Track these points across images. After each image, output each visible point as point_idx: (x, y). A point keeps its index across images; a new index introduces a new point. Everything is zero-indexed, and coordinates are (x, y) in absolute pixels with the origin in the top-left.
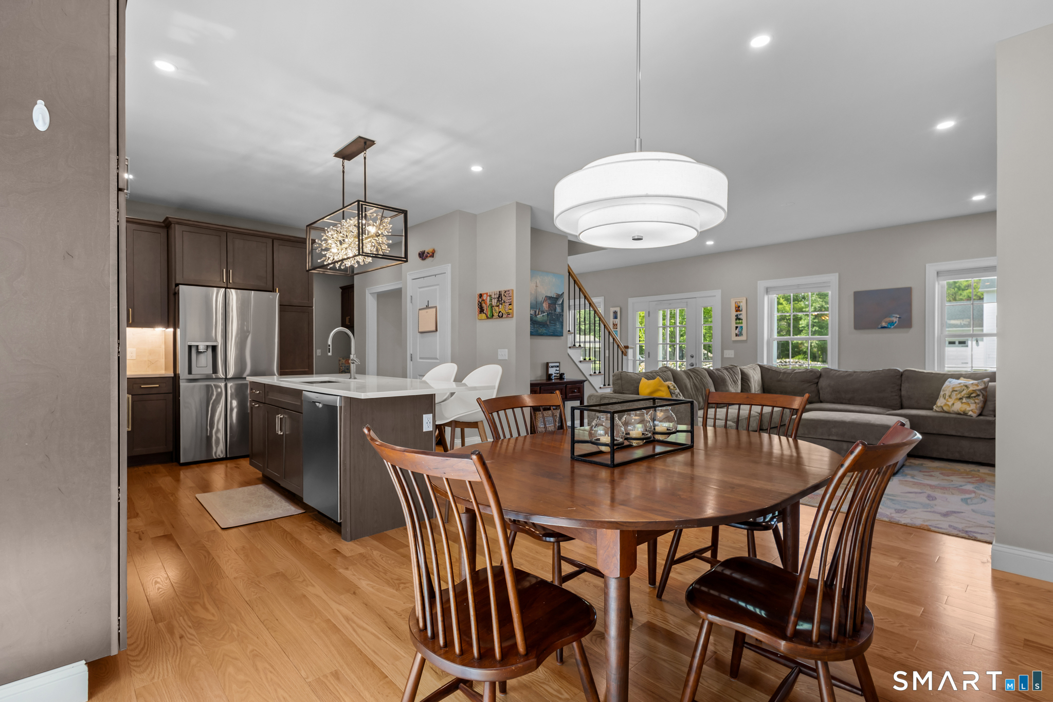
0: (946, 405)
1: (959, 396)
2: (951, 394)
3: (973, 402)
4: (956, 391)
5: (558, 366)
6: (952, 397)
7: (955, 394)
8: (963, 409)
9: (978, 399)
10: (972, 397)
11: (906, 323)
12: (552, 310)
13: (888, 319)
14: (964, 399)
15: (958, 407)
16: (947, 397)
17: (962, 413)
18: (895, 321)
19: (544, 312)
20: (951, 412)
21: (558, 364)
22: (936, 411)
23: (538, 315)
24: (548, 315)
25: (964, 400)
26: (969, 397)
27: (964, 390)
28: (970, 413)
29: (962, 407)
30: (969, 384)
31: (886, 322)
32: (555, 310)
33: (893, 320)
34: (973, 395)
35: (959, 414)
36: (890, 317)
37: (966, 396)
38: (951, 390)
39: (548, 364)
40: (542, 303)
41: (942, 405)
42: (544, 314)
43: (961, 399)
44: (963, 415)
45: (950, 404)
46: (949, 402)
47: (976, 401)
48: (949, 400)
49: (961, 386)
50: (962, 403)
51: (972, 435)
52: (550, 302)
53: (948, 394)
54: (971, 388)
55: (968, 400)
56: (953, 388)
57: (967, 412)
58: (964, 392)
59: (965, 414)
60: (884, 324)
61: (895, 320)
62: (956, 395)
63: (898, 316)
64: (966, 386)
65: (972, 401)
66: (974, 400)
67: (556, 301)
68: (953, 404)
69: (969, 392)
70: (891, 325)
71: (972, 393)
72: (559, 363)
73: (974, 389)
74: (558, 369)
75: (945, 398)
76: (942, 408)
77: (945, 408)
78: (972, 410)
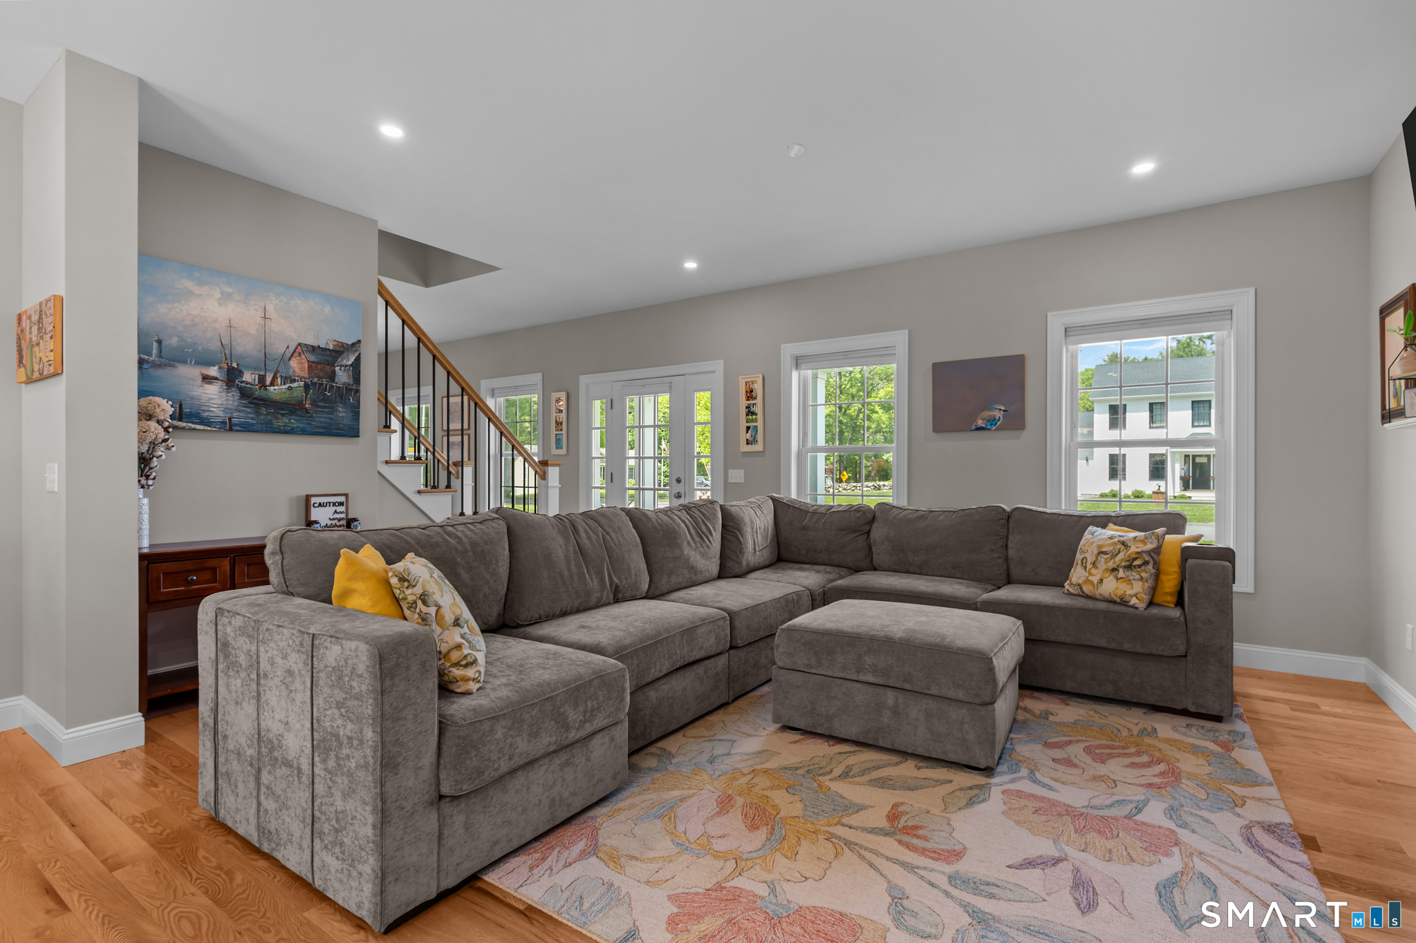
0: (1087, 581)
1: (1111, 565)
2: (1097, 558)
3: (1138, 577)
4: (1106, 553)
5: (341, 504)
6: (1098, 565)
7: (1103, 560)
8: (1120, 593)
9: (1145, 571)
10: (1134, 566)
11: (1015, 421)
12: (319, 378)
13: (986, 414)
14: (1121, 570)
15: (1110, 587)
16: (1089, 566)
17: (1118, 600)
18: (997, 418)
19: (293, 381)
20: (1098, 597)
21: (342, 499)
22: (1070, 594)
23: (272, 384)
24: (306, 387)
25: (1121, 574)
26: (1129, 567)
27: (1119, 552)
28: (1134, 601)
29: (1117, 588)
30: (1129, 540)
31: (983, 420)
32: (332, 377)
33: (995, 416)
34: (1136, 563)
35: (1113, 602)
36: (990, 410)
37: (1123, 564)
38: (1096, 552)
39: (308, 498)
40: (284, 360)
41: (1080, 582)
42: (295, 385)
43: (1114, 570)
44: (1119, 604)
45: (1095, 579)
46: (1093, 575)
47: (1144, 575)
48: (1094, 571)
49: (1115, 543)
50: (1118, 579)
51: (1139, 649)
52: (312, 358)
53: (1090, 559)
54: (1133, 549)
55: (1128, 573)
56: (1100, 547)
57: (1127, 599)
58: (1121, 556)
59: (1123, 602)
60: (980, 423)
61: (998, 414)
62: (1106, 561)
63: (1003, 408)
64: (1123, 543)
65: (1134, 575)
66: (1139, 573)
67: (335, 360)
68: (1101, 581)
69: (1129, 556)
70: (991, 425)
71: (1135, 559)
72: (346, 495)
73: (1139, 550)
74: (342, 509)
75: (1085, 568)
76: (1081, 588)
77: (1087, 589)
78: (1136, 595)
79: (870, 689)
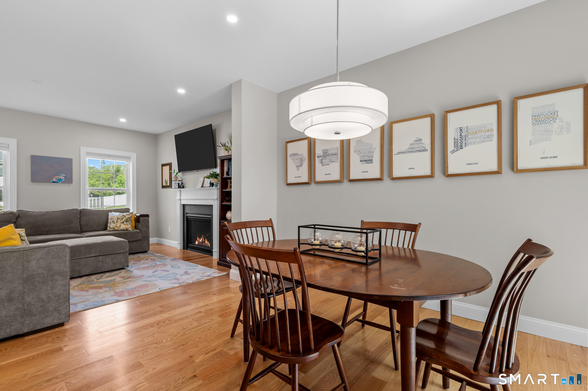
0: (116, 226)
1: (122, 221)
2: (117, 220)
3: (129, 223)
4: (120, 219)
6: (118, 222)
7: (119, 221)
8: (126, 228)
9: (130, 222)
10: (128, 221)
11: (69, 180)
13: (57, 177)
14: (125, 222)
15: (123, 227)
16: (115, 223)
17: (125, 229)
18: (62, 179)
20: (119, 230)
22: (110, 231)
25: (125, 223)
26: (127, 221)
27: (123, 218)
28: (130, 229)
29: (125, 227)
30: (125, 215)
31: (56, 179)
33: (61, 178)
34: (128, 220)
35: (124, 230)
36: (59, 176)
37: (125, 221)
38: (117, 219)
41: (114, 227)
43: (123, 223)
44: (126, 230)
45: (118, 225)
46: (117, 225)
47: (130, 223)
48: (117, 224)
49: (121, 216)
50: (124, 225)
51: (132, 240)
53: (115, 221)
54: (127, 217)
55: (127, 223)
56: (117, 217)
57: (128, 229)
58: (124, 219)
59: (127, 230)
60: (54, 180)
61: (62, 178)
62: (120, 221)
63: (64, 176)
64: (124, 216)
65: (128, 223)
66: (129, 222)
68: (120, 226)
69: (126, 219)
70: (59, 181)
71: (128, 219)
73: (128, 217)
75: (114, 223)
76: (114, 229)
77: (116, 228)
78: (130, 228)
79: (94, 258)
